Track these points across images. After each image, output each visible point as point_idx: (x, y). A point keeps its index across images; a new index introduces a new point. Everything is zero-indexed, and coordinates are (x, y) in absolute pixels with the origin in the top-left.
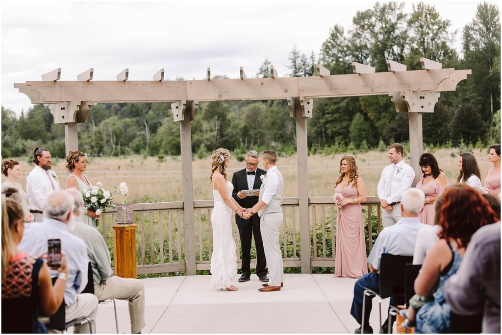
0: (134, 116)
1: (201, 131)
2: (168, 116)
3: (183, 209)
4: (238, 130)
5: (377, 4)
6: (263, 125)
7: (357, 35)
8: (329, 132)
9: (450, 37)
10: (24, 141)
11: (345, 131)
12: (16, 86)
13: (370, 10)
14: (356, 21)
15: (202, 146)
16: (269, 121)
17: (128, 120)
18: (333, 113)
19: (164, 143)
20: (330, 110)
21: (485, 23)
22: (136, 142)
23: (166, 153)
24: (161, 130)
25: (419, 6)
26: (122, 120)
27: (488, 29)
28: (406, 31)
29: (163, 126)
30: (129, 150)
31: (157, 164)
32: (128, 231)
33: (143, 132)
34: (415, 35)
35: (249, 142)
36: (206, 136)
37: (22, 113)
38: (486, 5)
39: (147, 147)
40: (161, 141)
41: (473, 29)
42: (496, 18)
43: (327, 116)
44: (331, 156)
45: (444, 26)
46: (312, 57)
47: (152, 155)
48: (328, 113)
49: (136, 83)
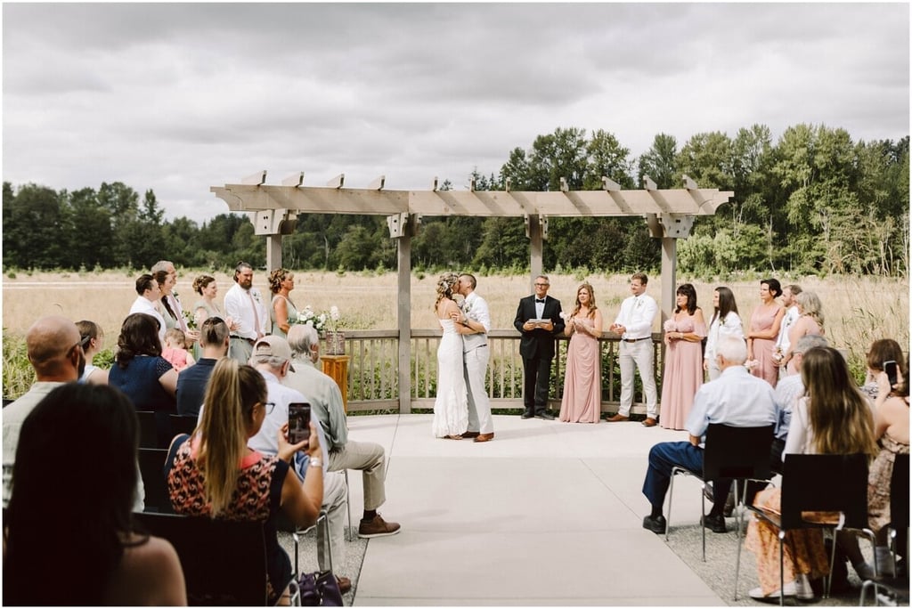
0: (314, 231)
1: (380, 248)
2: (347, 232)
3: (398, 338)
4: (417, 248)
5: (559, 130)
6: (441, 245)
7: (537, 160)
8: (507, 253)
9: (628, 166)
10: (205, 252)
11: (522, 253)
12: (213, 189)
13: (551, 135)
14: (536, 146)
15: (381, 263)
16: (447, 241)
17: (308, 234)
18: (511, 235)
19: (343, 258)
20: (508, 233)
21: (662, 153)
22: (316, 256)
23: (345, 268)
24: (341, 245)
25: (599, 133)
26: (303, 235)
27: (665, 159)
28: (586, 158)
29: (343, 241)
30: (309, 264)
31: (338, 279)
32: (338, 363)
33: (322, 247)
34: (594, 162)
35: (427, 261)
36: (384, 253)
37: (204, 224)
38: (663, 136)
39: (326, 262)
40: (340, 256)
41: (650, 159)
42: (673, 149)
43: (505, 238)
44: (510, 278)
45: (623, 153)
46: (492, 180)
47: (331, 270)
48: (507, 235)
49: (351, 192)
